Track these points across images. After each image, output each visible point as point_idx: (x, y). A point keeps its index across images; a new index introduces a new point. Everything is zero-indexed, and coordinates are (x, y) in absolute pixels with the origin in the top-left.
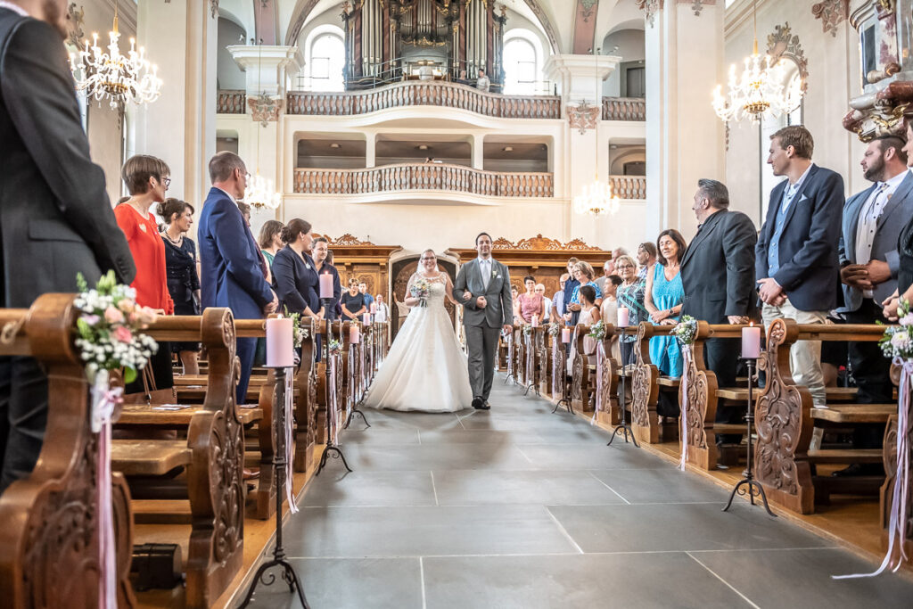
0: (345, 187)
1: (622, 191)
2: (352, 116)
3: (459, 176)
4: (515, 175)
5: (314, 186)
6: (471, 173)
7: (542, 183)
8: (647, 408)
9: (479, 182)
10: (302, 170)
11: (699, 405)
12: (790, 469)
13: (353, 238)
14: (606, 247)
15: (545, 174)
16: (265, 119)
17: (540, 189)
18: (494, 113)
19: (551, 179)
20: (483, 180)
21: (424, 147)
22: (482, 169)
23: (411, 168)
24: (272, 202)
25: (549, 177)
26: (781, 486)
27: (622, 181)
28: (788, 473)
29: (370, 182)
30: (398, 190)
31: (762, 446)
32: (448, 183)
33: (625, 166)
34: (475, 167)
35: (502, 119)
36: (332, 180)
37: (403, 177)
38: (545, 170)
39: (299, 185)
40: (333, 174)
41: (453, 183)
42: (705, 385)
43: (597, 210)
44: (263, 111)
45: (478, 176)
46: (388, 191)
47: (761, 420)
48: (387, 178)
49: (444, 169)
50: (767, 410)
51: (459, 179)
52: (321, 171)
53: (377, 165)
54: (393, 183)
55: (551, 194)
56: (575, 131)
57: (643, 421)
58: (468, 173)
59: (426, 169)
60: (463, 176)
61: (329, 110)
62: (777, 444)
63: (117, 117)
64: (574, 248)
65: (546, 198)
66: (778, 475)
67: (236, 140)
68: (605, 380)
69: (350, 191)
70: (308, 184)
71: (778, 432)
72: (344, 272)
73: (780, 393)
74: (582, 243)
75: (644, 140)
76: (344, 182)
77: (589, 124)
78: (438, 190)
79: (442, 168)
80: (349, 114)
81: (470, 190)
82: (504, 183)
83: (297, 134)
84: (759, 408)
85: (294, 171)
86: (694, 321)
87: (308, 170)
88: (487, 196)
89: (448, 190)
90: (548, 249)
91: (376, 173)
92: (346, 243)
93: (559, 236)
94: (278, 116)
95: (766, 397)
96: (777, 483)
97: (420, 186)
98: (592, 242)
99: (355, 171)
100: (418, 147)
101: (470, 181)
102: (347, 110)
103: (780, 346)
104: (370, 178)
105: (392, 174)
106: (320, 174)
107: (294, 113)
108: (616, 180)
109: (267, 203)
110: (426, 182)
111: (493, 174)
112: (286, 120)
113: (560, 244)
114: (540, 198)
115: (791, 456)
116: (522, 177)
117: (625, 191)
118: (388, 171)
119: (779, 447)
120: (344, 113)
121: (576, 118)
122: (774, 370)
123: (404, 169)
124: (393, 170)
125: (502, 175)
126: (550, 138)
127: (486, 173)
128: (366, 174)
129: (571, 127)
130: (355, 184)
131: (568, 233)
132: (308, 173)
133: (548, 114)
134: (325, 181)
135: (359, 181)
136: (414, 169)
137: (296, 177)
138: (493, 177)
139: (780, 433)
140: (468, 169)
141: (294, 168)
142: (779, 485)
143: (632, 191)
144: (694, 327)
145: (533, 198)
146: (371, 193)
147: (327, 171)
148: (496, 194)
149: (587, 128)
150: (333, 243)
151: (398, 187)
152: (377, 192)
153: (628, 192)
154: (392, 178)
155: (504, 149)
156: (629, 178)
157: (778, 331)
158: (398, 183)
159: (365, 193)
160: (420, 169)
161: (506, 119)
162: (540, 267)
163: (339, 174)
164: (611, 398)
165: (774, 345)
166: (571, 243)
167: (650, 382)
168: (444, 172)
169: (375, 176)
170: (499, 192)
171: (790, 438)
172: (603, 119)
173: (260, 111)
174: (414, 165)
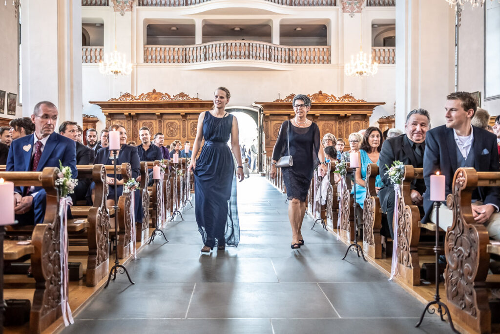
0: (181, 58)
1: (382, 58)
2: (185, 7)
3: (262, 49)
4: (303, 48)
5: (159, 58)
6: (270, 47)
7: (322, 54)
8: (373, 231)
9: (276, 54)
10: (150, 46)
11: (407, 232)
12: (471, 294)
13: (186, 95)
14: (369, 100)
15: (325, 47)
16: (123, 10)
17: (321, 58)
18: (288, 3)
19: (329, 50)
20: (280, 52)
21: (237, 29)
22: (279, 44)
23: (227, 44)
24: (126, 70)
25: (328, 49)
26: (465, 307)
27: (382, 51)
28: (469, 298)
29: (198, 54)
30: (218, 60)
31: (450, 272)
32: (254, 54)
33: (385, 40)
34: (274, 43)
35: (293, 7)
36: (171, 53)
37: (221, 51)
38: (325, 44)
39: (147, 57)
40: (172, 49)
41: (258, 55)
42: (410, 216)
43: (361, 73)
44: (121, 4)
45: (276, 49)
46: (211, 61)
47: (450, 250)
48: (210, 52)
49: (251, 44)
50: (453, 243)
51: (262, 52)
52: (163, 47)
53: (203, 42)
54: (214, 55)
55: (329, 61)
56: (347, 15)
57: (371, 241)
58: (268, 47)
59: (238, 45)
60: (265, 49)
61: (169, 3)
62: (461, 272)
63: (14, 9)
64: (346, 101)
65: (326, 64)
66: (463, 299)
67: (102, 25)
68: (346, 206)
69: (184, 61)
70: (154, 56)
71: (462, 262)
72: (180, 119)
73: (463, 230)
74: (351, 97)
75: (394, 20)
76: (180, 54)
77: (357, 9)
78: (247, 60)
79: (249, 44)
80: (183, 5)
81: (270, 59)
82: (295, 54)
83: (146, 20)
84: (448, 240)
85: (144, 47)
86: (402, 166)
87: (154, 47)
88: (283, 64)
89: (254, 60)
90: (327, 101)
91: (202, 48)
92: (181, 99)
93: (335, 92)
94: (132, 7)
95: (453, 232)
96: (462, 304)
97: (234, 57)
98: (359, 96)
99: (187, 47)
100: (234, 29)
101: (270, 53)
102: (182, 3)
103: (462, 191)
104: (198, 52)
105: (214, 49)
106: (163, 49)
107: (143, 5)
108: (377, 50)
109: (123, 70)
110: (238, 54)
111: (287, 47)
112: (137, 10)
113: (335, 98)
114: (321, 64)
115: (472, 283)
116: (308, 50)
117: (384, 58)
118: (211, 46)
119: (463, 274)
120: (179, 5)
121: (347, 5)
122: (458, 210)
123: (222, 45)
124: (214, 46)
125: (294, 48)
126: (328, 21)
127: (282, 47)
128: (195, 49)
129: (343, 12)
130: (187, 56)
131: (342, 90)
132: (154, 49)
133: (327, 2)
134: (167, 54)
135: (191, 54)
136: (229, 45)
137: (145, 52)
138: (287, 50)
139: (463, 264)
140: (269, 44)
141: (144, 45)
142: (463, 306)
143: (389, 58)
144: (402, 170)
145: (316, 64)
146: (199, 63)
147: (167, 47)
148: (289, 62)
149: (355, 12)
150: (172, 99)
151: (218, 58)
152: (203, 62)
153: (386, 59)
154: (214, 51)
155: (295, 29)
156: (386, 48)
157: (461, 179)
158: (218, 55)
159: (195, 63)
160: (234, 44)
161: (296, 7)
162: (321, 115)
163: (176, 49)
164: (350, 220)
165: (458, 190)
166: (343, 97)
167: (375, 211)
168: (251, 47)
169: (202, 51)
170: (291, 61)
171: (471, 268)
172: (367, 6)
173: (119, 4)
174: (229, 42)
